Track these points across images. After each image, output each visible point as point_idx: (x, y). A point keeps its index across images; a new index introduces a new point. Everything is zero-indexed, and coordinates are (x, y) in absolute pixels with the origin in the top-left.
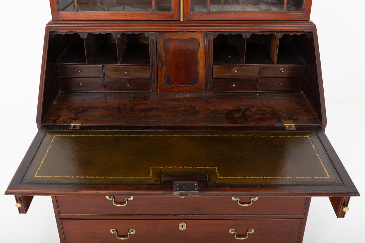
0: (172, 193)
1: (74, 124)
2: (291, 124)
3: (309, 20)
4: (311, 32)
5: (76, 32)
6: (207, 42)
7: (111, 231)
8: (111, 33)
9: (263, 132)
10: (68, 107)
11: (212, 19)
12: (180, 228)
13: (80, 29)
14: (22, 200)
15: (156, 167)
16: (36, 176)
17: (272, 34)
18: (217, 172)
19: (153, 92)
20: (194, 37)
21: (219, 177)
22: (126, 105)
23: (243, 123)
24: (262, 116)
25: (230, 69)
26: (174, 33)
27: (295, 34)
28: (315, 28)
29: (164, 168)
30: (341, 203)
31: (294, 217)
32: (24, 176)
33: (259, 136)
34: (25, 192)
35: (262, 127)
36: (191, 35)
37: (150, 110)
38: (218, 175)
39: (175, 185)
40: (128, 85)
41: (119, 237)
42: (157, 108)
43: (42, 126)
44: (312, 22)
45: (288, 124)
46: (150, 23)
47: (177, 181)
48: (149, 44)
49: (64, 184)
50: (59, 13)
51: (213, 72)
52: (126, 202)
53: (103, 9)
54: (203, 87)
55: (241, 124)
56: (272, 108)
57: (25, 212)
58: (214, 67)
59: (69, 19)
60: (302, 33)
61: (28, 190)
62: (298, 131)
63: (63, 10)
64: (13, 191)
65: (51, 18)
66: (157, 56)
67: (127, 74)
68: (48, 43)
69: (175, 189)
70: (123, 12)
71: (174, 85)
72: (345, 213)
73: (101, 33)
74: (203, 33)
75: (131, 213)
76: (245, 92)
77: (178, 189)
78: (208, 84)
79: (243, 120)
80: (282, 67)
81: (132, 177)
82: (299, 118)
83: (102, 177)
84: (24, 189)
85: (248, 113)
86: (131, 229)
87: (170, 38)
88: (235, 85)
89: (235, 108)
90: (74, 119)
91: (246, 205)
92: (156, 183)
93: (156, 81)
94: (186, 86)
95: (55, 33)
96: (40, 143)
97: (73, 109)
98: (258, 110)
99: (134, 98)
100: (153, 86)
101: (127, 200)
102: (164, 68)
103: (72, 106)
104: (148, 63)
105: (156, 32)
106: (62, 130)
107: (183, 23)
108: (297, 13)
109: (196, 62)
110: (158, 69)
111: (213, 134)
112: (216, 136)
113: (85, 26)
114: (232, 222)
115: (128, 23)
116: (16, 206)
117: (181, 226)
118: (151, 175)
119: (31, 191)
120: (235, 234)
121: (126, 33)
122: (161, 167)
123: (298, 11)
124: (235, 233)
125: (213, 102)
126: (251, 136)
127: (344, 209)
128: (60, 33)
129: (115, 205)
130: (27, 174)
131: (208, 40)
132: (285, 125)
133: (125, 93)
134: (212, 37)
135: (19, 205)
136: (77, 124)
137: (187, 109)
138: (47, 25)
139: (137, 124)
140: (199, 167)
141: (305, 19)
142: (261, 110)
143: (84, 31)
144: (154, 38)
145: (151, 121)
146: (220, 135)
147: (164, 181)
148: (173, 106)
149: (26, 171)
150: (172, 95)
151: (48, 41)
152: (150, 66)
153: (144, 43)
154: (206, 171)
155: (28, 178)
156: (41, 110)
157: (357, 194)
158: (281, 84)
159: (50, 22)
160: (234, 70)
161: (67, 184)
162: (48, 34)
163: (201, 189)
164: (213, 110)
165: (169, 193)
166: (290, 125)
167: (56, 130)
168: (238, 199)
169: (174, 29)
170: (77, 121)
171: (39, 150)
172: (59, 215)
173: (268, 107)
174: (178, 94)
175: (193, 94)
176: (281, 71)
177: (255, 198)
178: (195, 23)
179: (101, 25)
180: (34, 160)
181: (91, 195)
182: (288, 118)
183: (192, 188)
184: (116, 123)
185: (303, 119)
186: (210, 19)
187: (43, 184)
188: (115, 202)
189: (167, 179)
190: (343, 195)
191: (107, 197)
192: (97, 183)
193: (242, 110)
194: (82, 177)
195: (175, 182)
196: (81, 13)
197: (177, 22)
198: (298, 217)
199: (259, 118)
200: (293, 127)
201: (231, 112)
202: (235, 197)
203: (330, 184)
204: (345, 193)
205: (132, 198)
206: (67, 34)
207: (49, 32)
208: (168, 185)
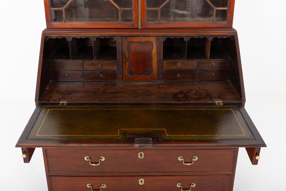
0: (134, 146)
1: (62, 102)
2: (220, 102)
3: (232, 28)
4: (234, 36)
5: (64, 36)
6: (159, 44)
7: (88, 185)
8: (89, 37)
9: (199, 107)
10: (57, 91)
11: (162, 27)
12: (140, 183)
13: (67, 35)
14: (27, 152)
15: (122, 129)
16: (37, 135)
17: (205, 37)
18: (166, 132)
19: (119, 80)
20: (149, 40)
21: (167, 135)
22: (99, 89)
23: (185, 101)
24: (199, 96)
25: (175, 64)
26: (134, 37)
27: (222, 38)
28: (236, 33)
29: (128, 130)
30: (254, 153)
31: (225, 174)
32: (29, 135)
33: (197, 109)
34: (30, 145)
35: (199, 103)
36: (147, 39)
37: (117, 92)
39: (136, 140)
40: (101, 76)
41: (94, 190)
42: (122, 92)
43: (39, 103)
44: (234, 29)
45: (218, 102)
46: (117, 30)
47: (138, 137)
48: (117, 47)
50: (52, 23)
51: (163, 66)
52: (99, 162)
53: (83, 21)
54: (156, 77)
55: (183, 101)
56: (207, 91)
57: (28, 161)
58: (164, 62)
59: (59, 28)
60: (227, 37)
61: (32, 144)
62: (224, 106)
63: (54, 21)
64: (22, 144)
65: (46, 27)
66: (122, 54)
67: (100, 67)
68: (43, 44)
69: (136, 143)
70: (98, 22)
71: (135, 76)
72: (257, 160)
73: (82, 37)
74: (156, 37)
75: (103, 171)
76: (187, 81)
77: (138, 143)
78: (159, 75)
79: (185, 99)
80: (214, 62)
81: (105, 136)
82: (225, 98)
83: (84, 135)
84: (29, 143)
85: (189, 94)
86: (103, 184)
87: (131, 40)
88: (179, 75)
89: (179, 91)
90: (62, 99)
91: (189, 164)
92: (123, 139)
93: (122, 73)
94: (143, 76)
95: (49, 38)
96: (38, 115)
97: (61, 92)
98: (196, 92)
99: (106, 85)
100: (119, 76)
101: (100, 161)
102: (127, 63)
103: (60, 90)
104: (116, 59)
105: (122, 36)
106: (53, 106)
107: (141, 30)
108: (223, 23)
109: (151, 58)
110: (123, 64)
111: (163, 108)
112: (166, 109)
113: (70, 32)
114: (178, 178)
116: (22, 156)
117: (140, 181)
118: (119, 134)
119: (34, 144)
120: (181, 187)
121: (99, 37)
122: (126, 129)
123: (224, 21)
125: (163, 87)
126: (190, 109)
127: (257, 158)
128: (52, 38)
129: (91, 164)
130: (31, 134)
131: (159, 42)
132: (215, 102)
133: (99, 81)
134: (162, 40)
135: (25, 156)
136: (65, 102)
137: (144, 92)
138: (43, 31)
139: (108, 102)
140: (153, 129)
141: (229, 27)
142: (198, 92)
143: (70, 36)
144: (120, 41)
145: (118, 100)
146: (168, 109)
147: (128, 138)
148: (134, 90)
149: (30, 132)
150: (133, 83)
151: (44, 43)
152: (117, 61)
153: (113, 46)
154: (158, 131)
155: (31, 136)
156: (39, 92)
157: (265, 145)
158: (213, 74)
159: (45, 29)
160: (179, 64)
162: (44, 38)
163: (154, 143)
164: (163, 92)
165: (132, 146)
166: (219, 102)
167: (49, 106)
168: (183, 159)
169: (135, 34)
170: (64, 100)
171: (38, 119)
172: (49, 173)
173: (204, 90)
174: (137, 82)
175: (149, 82)
176: (213, 65)
177: (195, 158)
178: (150, 30)
179: (82, 31)
180: (35, 125)
181: (76, 147)
182: (218, 97)
183: (148, 142)
184: (93, 102)
185: (229, 98)
186: (161, 27)
187: (42, 140)
188: (91, 162)
189: (130, 136)
190: (255, 146)
191: (85, 158)
192: (81, 139)
193: (184, 93)
194: (70, 136)
195: (136, 138)
196: (68, 23)
197: (137, 29)
198: (228, 173)
199: (197, 98)
200: (221, 103)
201: (176, 94)
202: (180, 158)
203: (245, 139)
204: (257, 145)
205: (104, 159)
206: (57, 38)
207: (44, 36)
208: (131, 140)
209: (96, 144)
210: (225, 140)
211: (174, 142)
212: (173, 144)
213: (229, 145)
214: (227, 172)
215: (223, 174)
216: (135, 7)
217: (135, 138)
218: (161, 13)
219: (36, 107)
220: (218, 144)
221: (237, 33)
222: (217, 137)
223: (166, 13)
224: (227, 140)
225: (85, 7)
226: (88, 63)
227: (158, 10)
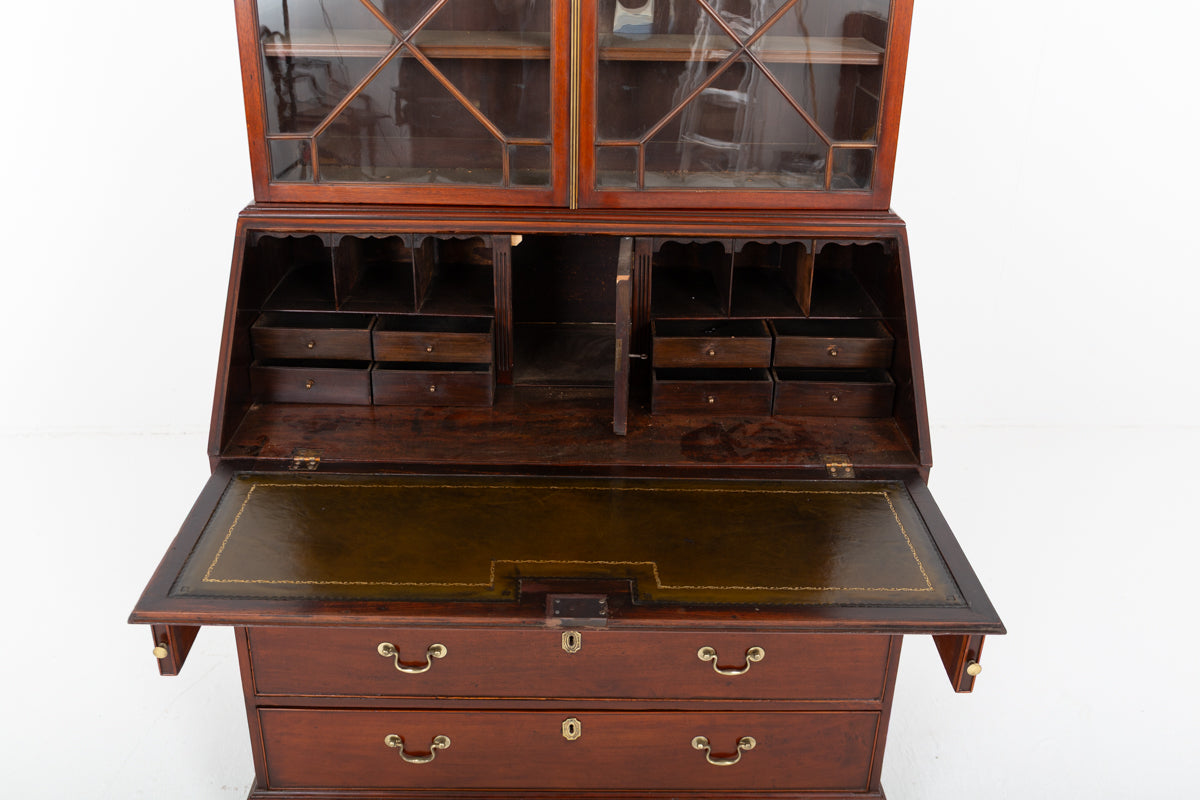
0: (544, 624)
1: (301, 459)
2: (844, 465)
3: (887, 210)
4: (893, 240)
5: (312, 232)
6: (638, 262)
7: (388, 739)
8: (399, 235)
9: (773, 482)
10: (287, 419)
11: (649, 205)
12: (566, 734)
13: (324, 226)
14: (169, 638)
15: (505, 561)
16: (206, 579)
17: (797, 243)
18: (655, 573)
19: (500, 383)
21: (660, 586)
22: (433, 415)
23: (725, 459)
24: (771, 444)
25: (696, 345)
27: (854, 244)
28: (900, 229)
29: (524, 563)
30: (962, 654)
31: (856, 707)
32: (177, 578)
33: (763, 491)
34: (179, 616)
35: (771, 470)
37: (494, 426)
38: (658, 580)
39: (552, 604)
41: (408, 758)
42: (511, 424)
43: (222, 461)
44: (895, 215)
45: (836, 464)
46: (496, 214)
47: (556, 593)
48: (494, 268)
49: (275, 598)
50: (271, 184)
52: (427, 663)
53: (383, 179)
55: (718, 461)
57: (175, 670)
59: (298, 201)
60: (871, 242)
61: (186, 611)
62: (859, 481)
63: (280, 176)
64: (150, 614)
65: (252, 198)
67: (432, 353)
68: (242, 257)
69: (552, 611)
70: (432, 186)
72: (973, 678)
73: (374, 236)
75: (441, 693)
77: (557, 612)
79: (725, 453)
80: (832, 343)
81: (444, 584)
82: (863, 450)
84: (178, 610)
85: (737, 436)
86: (439, 737)
89: (705, 425)
90: (303, 446)
91: (735, 673)
92: (505, 598)
93: (509, 357)
95: (261, 235)
96: (216, 503)
97: (299, 422)
98: (763, 430)
100: (502, 370)
101: (431, 657)
103: (297, 416)
104: (491, 310)
105: (512, 234)
106: (271, 473)
107: (577, 215)
108: (859, 193)
112: (656, 490)
113: (335, 218)
114: (698, 719)
115: (442, 213)
116: (154, 653)
117: (568, 727)
118: (492, 580)
119: (194, 615)
120: (707, 750)
121: (435, 236)
122: (517, 561)
123: (862, 187)
124: (707, 747)
126: (743, 491)
127: (971, 669)
128: (272, 235)
129: (400, 669)
130: (185, 574)
131: (640, 257)
132: (828, 465)
134: (649, 249)
135: (162, 652)
136: (311, 459)
137: (584, 425)
138: (240, 213)
139: (461, 461)
140: (612, 563)
141: (878, 208)
142: (770, 430)
143: (333, 230)
144: (506, 249)
145: (495, 453)
146: (666, 488)
147: (526, 596)
148: (550, 418)
149: (183, 567)
151: (242, 252)
152: (494, 318)
153: (481, 263)
154: (629, 570)
155: (187, 583)
157: (999, 628)
159: (249, 206)
160: (708, 348)
161: (284, 599)
162: (245, 236)
163: (615, 613)
164: (652, 428)
165: (536, 623)
166: (840, 466)
167: (257, 472)
168: (714, 656)
169: (557, 228)
170: (310, 451)
171: (214, 519)
172: (255, 696)
174: (563, 389)
176: (830, 353)
177: (755, 652)
178: (608, 215)
179: (376, 216)
180: (202, 541)
181: (343, 625)
182: (837, 448)
183: (594, 612)
184: (408, 459)
185: (874, 451)
186: (645, 206)
187: (223, 597)
188: (399, 661)
189: (532, 589)
190: (965, 631)
191: (380, 648)
192: (359, 598)
193: (723, 431)
194: (322, 583)
195: (552, 596)
196: (327, 186)
197: (564, 211)
198: (868, 705)
199: (764, 450)
200: (848, 470)
201: (694, 434)
202: (706, 652)
203: (932, 606)
204: (971, 626)
205: (444, 652)
206: (290, 237)
207: (245, 230)
208: (531, 604)
209: (410, 614)
210: (861, 606)
211: (685, 613)
212: (681, 618)
213: (877, 626)
214: (865, 702)
215: (851, 708)
216: (558, 135)
217: (548, 595)
218: (647, 154)
219: (210, 475)
220: (836, 622)
221: (905, 230)
222: (834, 592)
223: (664, 155)
224: (870, 606)
225: (400, 122)
226: (389, 337)
227: (636, 148)
